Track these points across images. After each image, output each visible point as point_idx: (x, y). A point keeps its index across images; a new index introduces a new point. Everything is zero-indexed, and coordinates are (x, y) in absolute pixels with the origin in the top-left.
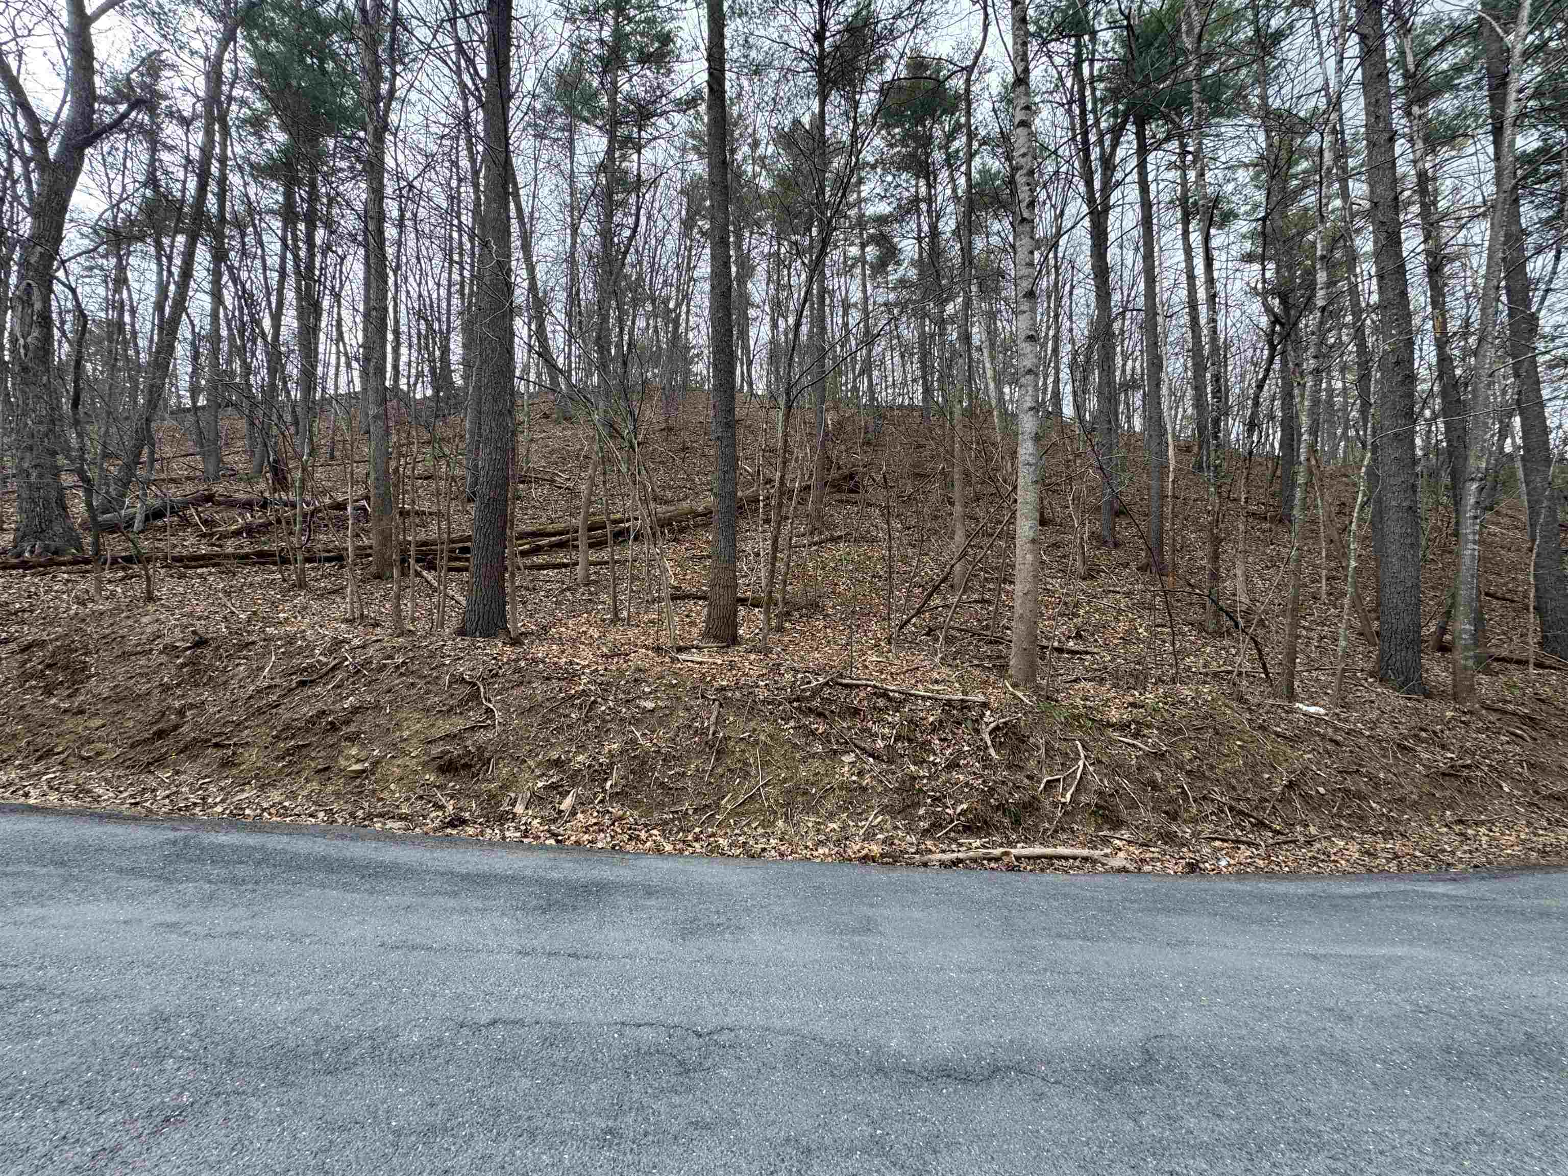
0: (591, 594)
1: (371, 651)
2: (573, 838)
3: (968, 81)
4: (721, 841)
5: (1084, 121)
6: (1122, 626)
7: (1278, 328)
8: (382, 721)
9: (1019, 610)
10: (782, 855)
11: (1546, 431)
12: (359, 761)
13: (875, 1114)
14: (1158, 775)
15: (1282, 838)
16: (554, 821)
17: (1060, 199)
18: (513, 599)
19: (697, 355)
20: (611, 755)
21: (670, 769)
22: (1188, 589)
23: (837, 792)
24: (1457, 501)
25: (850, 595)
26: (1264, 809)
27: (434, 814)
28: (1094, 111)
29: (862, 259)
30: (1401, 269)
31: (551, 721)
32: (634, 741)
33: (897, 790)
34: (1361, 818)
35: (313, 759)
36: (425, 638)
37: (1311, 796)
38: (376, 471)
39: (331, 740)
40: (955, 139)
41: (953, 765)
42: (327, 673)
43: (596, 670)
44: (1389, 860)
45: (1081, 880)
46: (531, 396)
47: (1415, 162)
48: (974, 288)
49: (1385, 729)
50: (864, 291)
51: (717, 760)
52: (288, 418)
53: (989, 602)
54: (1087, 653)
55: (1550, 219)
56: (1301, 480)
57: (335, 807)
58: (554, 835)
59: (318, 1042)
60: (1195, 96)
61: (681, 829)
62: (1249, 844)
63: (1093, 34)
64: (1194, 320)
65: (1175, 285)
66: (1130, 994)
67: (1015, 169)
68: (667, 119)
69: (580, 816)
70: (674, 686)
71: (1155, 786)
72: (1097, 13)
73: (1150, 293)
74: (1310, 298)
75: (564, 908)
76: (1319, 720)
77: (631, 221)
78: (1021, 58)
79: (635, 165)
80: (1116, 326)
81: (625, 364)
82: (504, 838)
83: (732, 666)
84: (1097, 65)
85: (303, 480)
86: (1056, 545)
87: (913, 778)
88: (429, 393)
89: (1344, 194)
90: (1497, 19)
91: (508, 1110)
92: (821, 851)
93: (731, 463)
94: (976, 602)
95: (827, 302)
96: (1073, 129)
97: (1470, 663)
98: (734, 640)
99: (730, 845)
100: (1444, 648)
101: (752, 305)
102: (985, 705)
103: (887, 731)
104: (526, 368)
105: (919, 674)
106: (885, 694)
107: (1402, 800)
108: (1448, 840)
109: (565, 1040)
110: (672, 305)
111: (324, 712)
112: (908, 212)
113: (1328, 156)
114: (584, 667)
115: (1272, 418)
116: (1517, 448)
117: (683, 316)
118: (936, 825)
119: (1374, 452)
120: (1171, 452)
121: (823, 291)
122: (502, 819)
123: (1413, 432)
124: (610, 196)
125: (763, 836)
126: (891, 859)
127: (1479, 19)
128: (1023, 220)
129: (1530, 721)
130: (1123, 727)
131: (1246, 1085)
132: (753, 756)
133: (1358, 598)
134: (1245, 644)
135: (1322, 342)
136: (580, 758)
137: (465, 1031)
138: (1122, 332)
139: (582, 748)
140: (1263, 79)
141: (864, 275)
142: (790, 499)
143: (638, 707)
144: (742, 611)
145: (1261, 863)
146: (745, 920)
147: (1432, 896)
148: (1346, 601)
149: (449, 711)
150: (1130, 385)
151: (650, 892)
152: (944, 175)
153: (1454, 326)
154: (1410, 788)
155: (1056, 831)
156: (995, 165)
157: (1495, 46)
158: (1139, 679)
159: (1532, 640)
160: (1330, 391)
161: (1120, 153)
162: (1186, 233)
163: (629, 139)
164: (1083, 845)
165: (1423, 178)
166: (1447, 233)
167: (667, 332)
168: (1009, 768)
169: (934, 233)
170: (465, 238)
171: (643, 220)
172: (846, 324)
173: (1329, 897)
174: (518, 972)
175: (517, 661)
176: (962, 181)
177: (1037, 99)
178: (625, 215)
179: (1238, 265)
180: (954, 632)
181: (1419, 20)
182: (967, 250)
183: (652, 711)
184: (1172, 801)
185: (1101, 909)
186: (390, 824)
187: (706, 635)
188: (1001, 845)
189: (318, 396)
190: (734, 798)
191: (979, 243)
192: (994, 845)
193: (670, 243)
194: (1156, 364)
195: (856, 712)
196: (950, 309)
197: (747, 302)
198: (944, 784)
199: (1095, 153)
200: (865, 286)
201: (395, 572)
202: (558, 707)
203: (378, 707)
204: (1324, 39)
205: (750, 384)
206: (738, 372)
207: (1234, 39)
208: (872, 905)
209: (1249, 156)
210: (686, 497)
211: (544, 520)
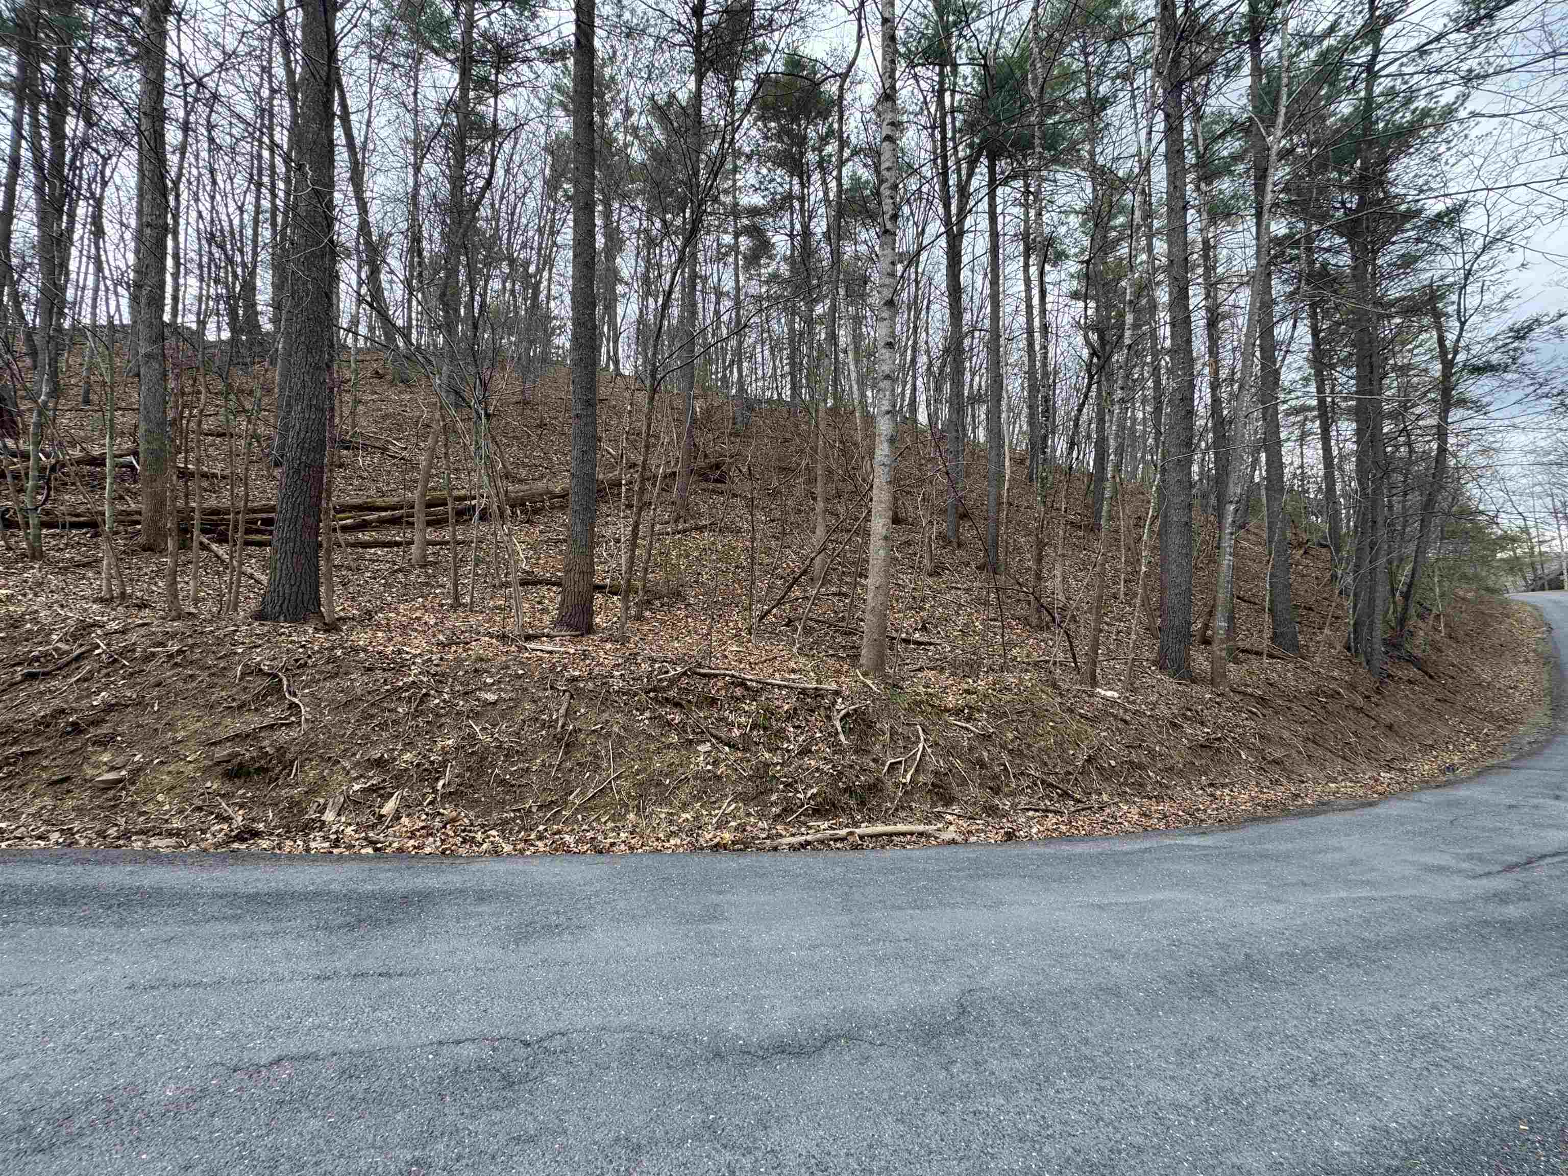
0: (428, 576)
1: (133, 637)
2: (395, 845)
3: (841, 87)
4: (567, 837)
5: (944, 147)
6: (962, 620)
7: (1095, 360)
8: (147, 720)
9: (871, 603)
10: (631, 848)
11: (1281, 466)
12: (112, 769)
13: (709, 1100)
14: (985, 754)
15: (1081, 806)
16: (373, 827)
17: (922, 217)
18: (329, 580)
19: (560, 327)
20: (444, 751)
21: (513, 764)
22: (1017, 587)
23: (692, 782)
24: (1220, 516)
25: (712, 584)
26: (1068, 781)
27: (217, 827)
28: (953, 139)
29: (735, 248)
30: (1187, 321)
31: (372, 716)
32: (472, 736)
33: (750, 778)
34: (1141, 785)
35: (44, 768)
36: (210, 622)
37: (1104, 769)
38: (147, 420)
39: (71, 745)
40: (828, 143)
41: (805, 752)
42: (68, 664)
43: (430, 660)
44: (1160, 820)
45: (914, 852)
46: (359, 351)
47: (1201, 230)
48: (842, 292)
49: (1162, 711)
50: (737, 281)
51: (565, 753)
52: (21, 347)
53: (845, 595)
54: (930, 644)
55: (1292, 293)
56: (1107, 494)
57: (76, 826)
58: (372, 843)
59: (26, 1114)
60: (1037, 141)
61: (523, 828)
62: (1056, 812)
63: (955, 66)
64: (1031, 345)
65: (1017, 312)
66: (950, 955)
67: (881, 181)
68: (530, 67)
69: (405, 820)
70: (520, 677)
71: (983, 765)
72: (959, 48)
73: (995, 316)
74: (1121, 337)
75: (376, 923)
76: (1113, 703)
77: (486, 170)
78: (889, 74)
79: (491, 110)
80: (967, 342)
81: (475, 327)
82: (308, 850)
83: (585, 655)
84: (958, 97)
85: (38, 425)
86: (908, 543)
87: (767, 765)
88: (226, 335)
89: (1150, 248)
90: (1263, 122)
91: (290, 1159)
92: (672, 842)
93: (591, 442)
94: (834, 594)
95: (699, 288)
96: (935, 153)
97: (1224, 654)
98: (589, 629)
99: (577, 842)
100: (1207, 642)
101: (621, 281)
102: (837, 693)
103: (743, 719)
104: (355, 321)
105: (777, 664)
106: (743, 684)
107: (1171, 768)
108: (1202, 799)
109: (368, 1069)
110: (532, 269)
111: (63, 711)
112: (781, 208)
113: (1138, 214)
114: (415, 656)
115: (1088, 437)
116: (1263, 478)
117: (545, 284)
118: (787, 811)
119: (1163, 475)
120: (1007, 463)
121: (694, 276)
122: (307, 828)
123: (1190, 462)
124: (462, 140)
125: (613, 830)
126: (743, 845)
127: (1250, 119)
128: (886, 231)
129: (1262, 701)
130: (958, 712)
131: (1039, 1024)
132: (605, 748)
133: (1146, 599)
134: (1060, 639)
135: (1128, 376)
136: (407, 756)
137: (238, 1076)
138: (972, 349)
139: (410, 745)
140: (1093, 136)
141: (736, 264)
142: (654, 485)
143: (478, 700)
144: (599, 599)
145: (1063, 828)
146: (587, 918)
147: (1190, 848)
148: (1138, 601)
149: (240, 707)
150: (976, 399)
151: (482, 897)
152: (816, 176)
153: (1224, 374)
154: (1177, 758)
155: (896, 810)
156: (865, 174)
157: (1259, 144)
158: (972, 668)
159: (1267, 634)
160: (1134, 419)
161: (975, 183)
162: (1026, 266)
163: (486, 79)
164: (920, 821)
165: (1207, 246)
166: (1222, 295)
167: (525, 300)
168: (856, 752)
169: (807, 233)
170: (278, 161)
171: (500, 172)
172: (717, 312)
173: (1115, 853)
174: (314, 1000)
175: (333, 648)
176: (833, 185)
177: (905, 118)
178: (479, 164)
179: (1067, 300)
180: (812, 624)
181: (1208, 110)
182: (836, 254)
183: (494, 703)
184: (995, 777)
185: (930, 879)
186: (154, 842)
187: (559, 622)
188: (847, 826)
189: (67, 324)
190: (583, 793)
191: (848, 250)
192: (841, 826)
193: (532, 202)
194: (997, 382)
195: (714, 701)
196: (819, 310)
197: (614, 276)
198: (797, 769)
199: (953, 180)
200: (737, 276)
201: (170, 544)
202: (381, 701)
203: (140, 704)
204: (1139, 111)
205: (617, 363)
206: (604, 350)
207: (1071, 96)
208: (720, 893)
209: (1079, 205)
210: (542, 476)
211: (372, 492)
